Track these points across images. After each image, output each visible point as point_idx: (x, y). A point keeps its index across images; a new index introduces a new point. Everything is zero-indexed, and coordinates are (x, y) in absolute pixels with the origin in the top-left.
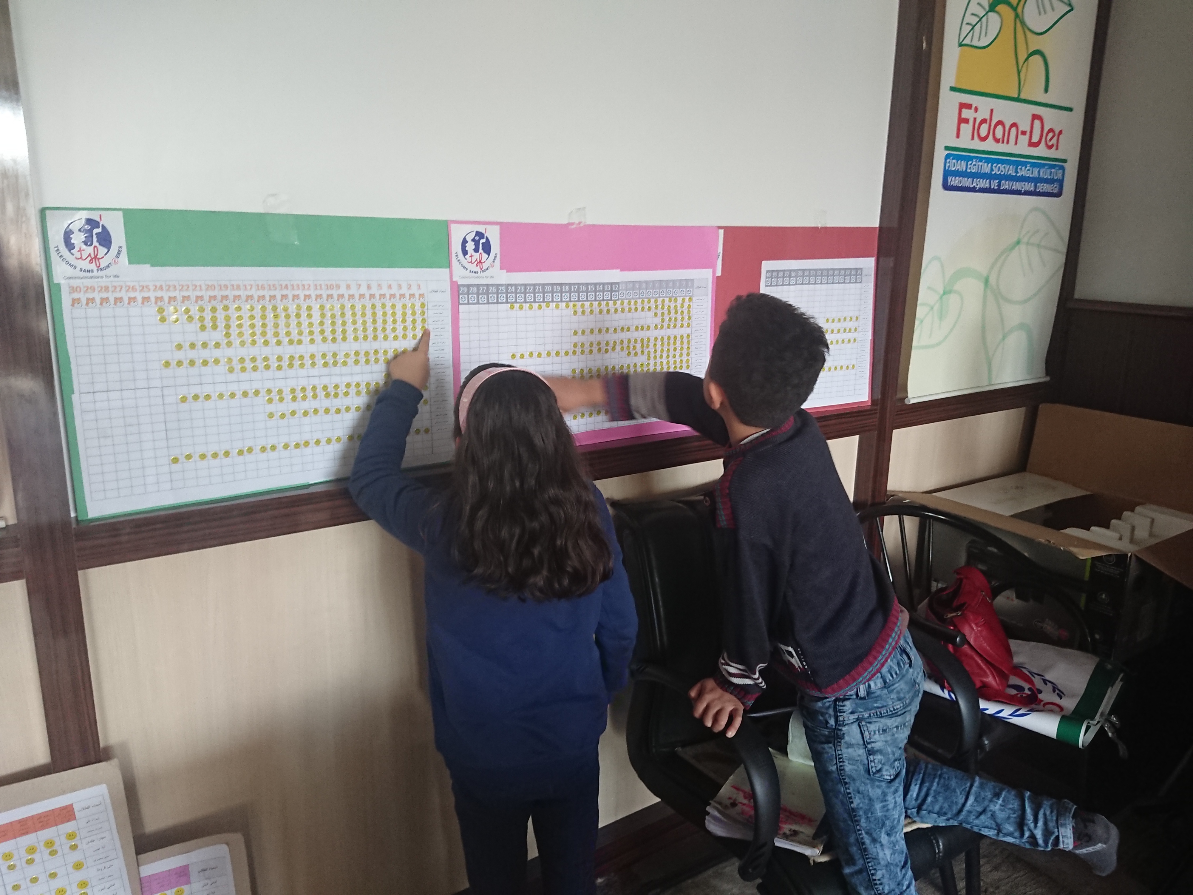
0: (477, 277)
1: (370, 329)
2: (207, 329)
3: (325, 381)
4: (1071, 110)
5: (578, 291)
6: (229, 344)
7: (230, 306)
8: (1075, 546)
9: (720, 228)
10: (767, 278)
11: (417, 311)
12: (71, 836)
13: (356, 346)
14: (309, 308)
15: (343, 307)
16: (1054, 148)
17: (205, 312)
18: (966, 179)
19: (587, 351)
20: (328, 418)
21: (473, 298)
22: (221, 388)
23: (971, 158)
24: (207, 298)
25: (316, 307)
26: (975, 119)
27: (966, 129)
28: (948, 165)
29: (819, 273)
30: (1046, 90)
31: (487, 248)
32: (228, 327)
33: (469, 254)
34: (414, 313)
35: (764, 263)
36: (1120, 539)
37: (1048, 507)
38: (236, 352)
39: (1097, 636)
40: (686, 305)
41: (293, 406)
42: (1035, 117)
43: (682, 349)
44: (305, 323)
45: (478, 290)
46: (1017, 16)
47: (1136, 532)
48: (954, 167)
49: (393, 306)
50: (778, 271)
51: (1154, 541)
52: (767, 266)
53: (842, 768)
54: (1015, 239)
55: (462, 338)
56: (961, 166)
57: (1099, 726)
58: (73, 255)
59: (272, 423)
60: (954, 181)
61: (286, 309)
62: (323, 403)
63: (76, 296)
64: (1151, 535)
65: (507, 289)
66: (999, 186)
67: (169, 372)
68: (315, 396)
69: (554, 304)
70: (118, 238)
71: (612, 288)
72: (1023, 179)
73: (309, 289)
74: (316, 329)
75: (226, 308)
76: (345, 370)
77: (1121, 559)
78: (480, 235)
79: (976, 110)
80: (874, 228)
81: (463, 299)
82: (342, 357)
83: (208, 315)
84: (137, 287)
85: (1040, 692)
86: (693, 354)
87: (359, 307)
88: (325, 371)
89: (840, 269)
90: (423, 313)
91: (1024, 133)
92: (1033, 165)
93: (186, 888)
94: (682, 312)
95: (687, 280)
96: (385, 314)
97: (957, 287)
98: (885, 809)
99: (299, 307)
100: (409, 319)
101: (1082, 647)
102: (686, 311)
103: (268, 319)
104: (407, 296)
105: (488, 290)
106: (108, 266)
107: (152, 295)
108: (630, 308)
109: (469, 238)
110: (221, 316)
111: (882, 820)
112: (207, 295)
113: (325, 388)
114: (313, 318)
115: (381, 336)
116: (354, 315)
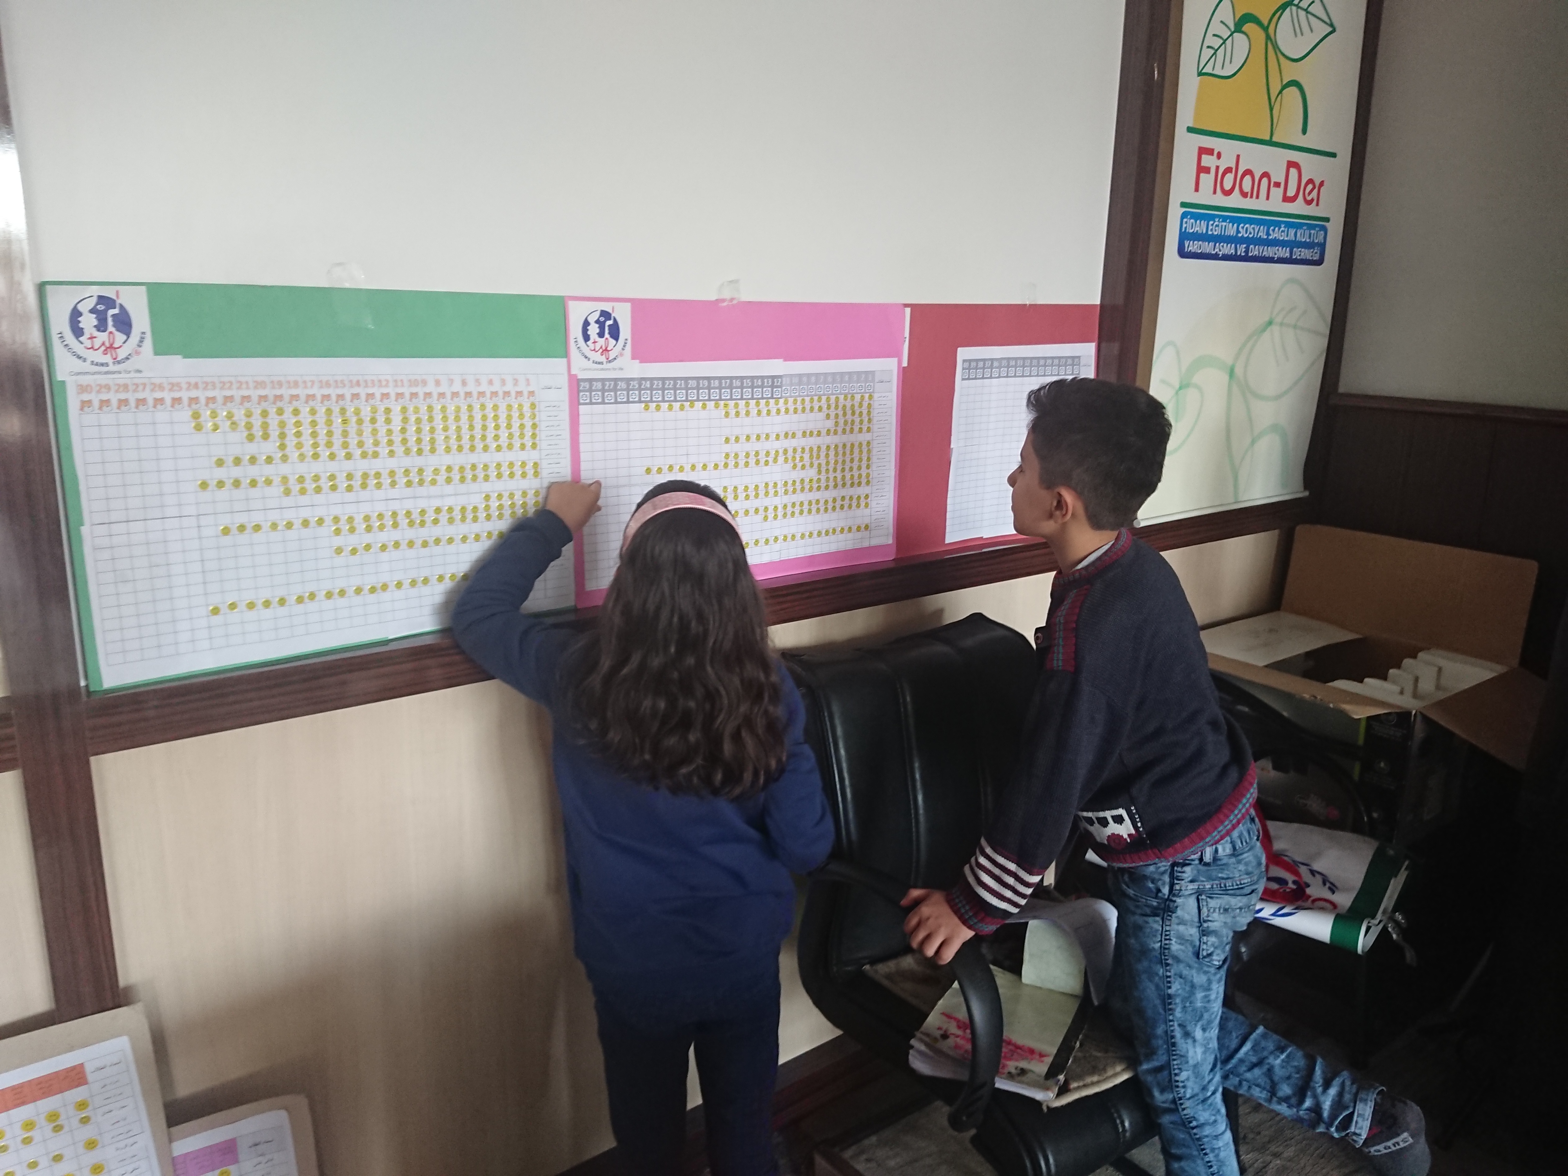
0: (602, 369)
1: (466, 437)
2: (256, 440)
3: (409, 504)
4: (1334, 155)
5: (731, 387)
6: (285, 459)
7: (285, 409)
8: (1349, 703)
9: (906, 305)
10: (963, 369)
11: (526, 413)
12: (82, 1105)
13: (447, 460)
14: (388, 411)
15: (430, 408)
16: (1315, 202)
17: (254, 417)
18: (1207, 243)
19: (742, 463)
20: (411, 553)
21: (597, 397)
22: (274, 516)
23: (1212, 217)
24: (255, 399)
25: (397, 409)
26: (1217, 168)
27: (1207, 180)
28: (1184, 225)
29: (1028, 363)
30: (1304, 131)
31: (615, 333)
32: (282, 436)
33: (592, 340)
34: (521, 416)
35: (959, 349)
36: (1402, 693)
37: (1308, 655)
38: (293, 469)
39: (1375, 815)
40: (865, 404)
41: (368, 538)
42: (1291, 164)
43: (860, 460)
44: (382, 431)
45: (604, 385)
46: (1268, 37)
47: (1420, 685)
48: (1192, 229)
49: (495, 408)
50: (977, 361)
51: (1442, 695)
52: (964, 353)
53: (1167, 947)
54: (1267, 319)
55: (583, 447)
56: (1200, 227)
57: (1381, 926)
58: (82, 343)
59: (339, 560)
60: (1192, 246)
61: (357, 412)
62: (406, 533)
63: (86, 397)
64: (1438, 687)
65: (640, 385)
66: (1247, 252)
67: (206, 496)
68: (395, 525)
69: (701, 404)
70: (141, 321)
71: (773, 382)
72: (1275, 243)
73: (387, 386)
74: (397, 438)
75: (280, 412)
76: (433, 490)
77: (1403, 717)
78: (606, 315)
79: (1219, 156)
80: (1095, 306)
81: (584, 397)
82: (430, 473)
83: (257, 422)
84: (165, 385)
85: (1308, 886)
86: (874, 467)
87: (451, 408)
88: (409, 491)
89: (1053, 358)
90: (533, 416)
91: (1277, 185)
92: (1289, 225)
93: (232, 1168)
94: (861, 413)
95: (866, 373)
96: (484, 418)
97: (1197, 379)
98: (1207, 999)
99: (374, 410)
100: (516, 425)
101: (1357, 829)
102: (865, 412)
103: (334, 425)
104: (513, 394)
105: (616, 385)
106: (127, 358)
107: (185, 395)
108: (795, 409)
109: (592, 319)
110: (273, 422)
111: (1201, 1012)
112: (255, 394)
113: (408, 514)
114: (393, 423)
115: (480, 446)
116: (445, 418)
